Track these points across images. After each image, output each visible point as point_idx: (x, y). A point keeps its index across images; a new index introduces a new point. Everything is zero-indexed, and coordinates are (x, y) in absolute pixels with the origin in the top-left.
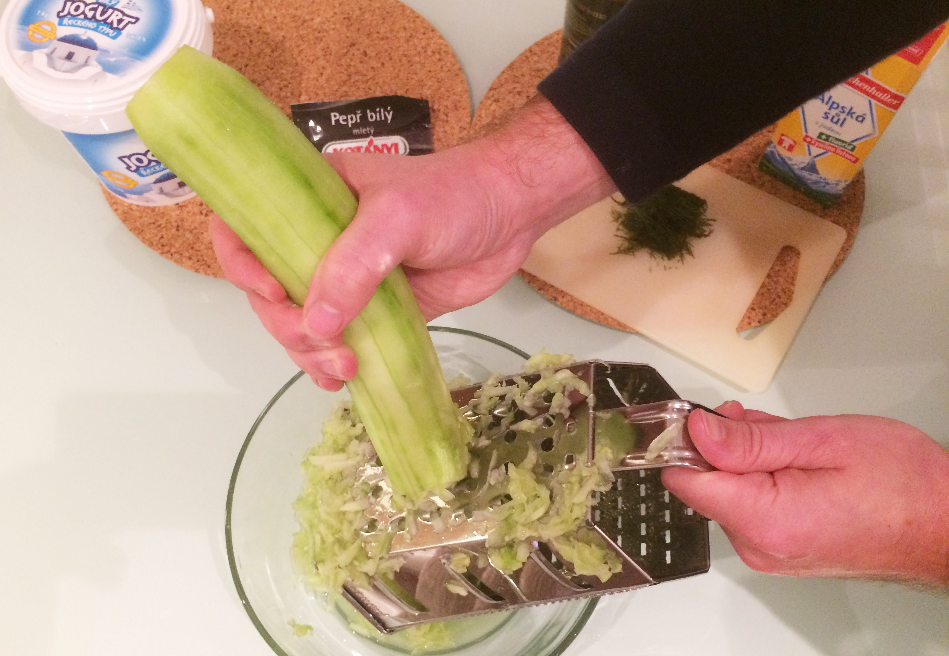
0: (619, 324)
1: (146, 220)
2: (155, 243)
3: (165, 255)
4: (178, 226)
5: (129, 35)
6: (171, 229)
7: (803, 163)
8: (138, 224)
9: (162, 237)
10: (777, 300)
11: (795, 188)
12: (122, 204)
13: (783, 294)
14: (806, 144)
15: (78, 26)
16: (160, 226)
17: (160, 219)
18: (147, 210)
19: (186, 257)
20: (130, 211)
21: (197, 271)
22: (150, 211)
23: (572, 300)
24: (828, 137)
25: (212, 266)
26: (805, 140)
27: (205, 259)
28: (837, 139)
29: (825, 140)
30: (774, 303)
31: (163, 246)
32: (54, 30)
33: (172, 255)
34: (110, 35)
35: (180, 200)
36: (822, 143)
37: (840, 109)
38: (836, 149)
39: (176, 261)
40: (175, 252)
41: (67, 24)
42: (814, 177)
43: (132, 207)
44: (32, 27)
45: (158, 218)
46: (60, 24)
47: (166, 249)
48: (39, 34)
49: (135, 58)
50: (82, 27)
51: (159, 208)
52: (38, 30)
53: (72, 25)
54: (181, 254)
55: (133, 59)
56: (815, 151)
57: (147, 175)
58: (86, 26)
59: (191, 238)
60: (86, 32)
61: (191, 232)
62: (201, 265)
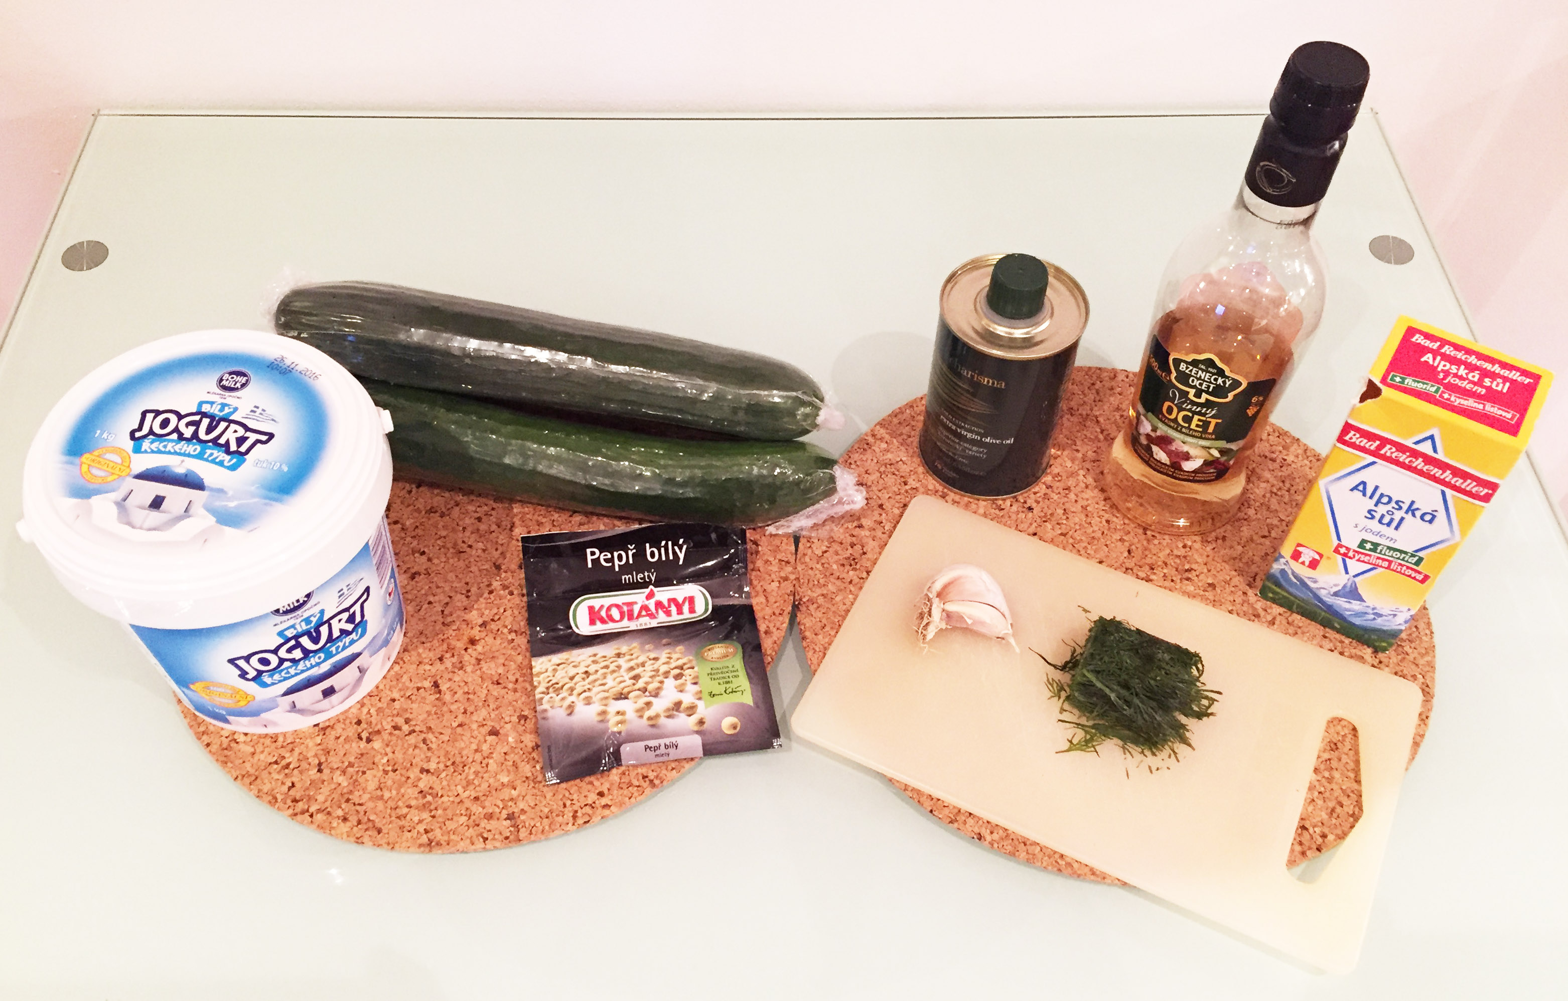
0: (1093, 872)
1: (264, 758)
2: (279, 797)
3: (299, 817)
4: (320, 764)
5: (257, 463)
6: (308, 770)
7: (1336, 585)
8: (248, 766)
9: (293, 785)
10: (1338, 810)
11: (1326, 624)
12: (218, 733)
13: (1346, 798)
14: (1339, 558)
15: (169, 453)
16: (287, 766)
17: (287, 755)
18: (262, 740)
19: (338, 817)
20: (233, 745)
21: (359, 841)
22: (268, 741)
23: (1007, 836)
24: (1376, 545)
25: (385, 831)
26: (1336, 551)
27: (371, 818)
28: (1389, 548)
29: (1370, 550)
30: (1335, 815)
31: (295, 801)
32: (126, 462)
33: (311, 816)
34: (226, 464)
35: (320, 718)
36: (1366, 555)
37: (1393, 504)
38: (1390, 562)
39: (320, 827)
40: (319, 811)
41: (149, 450)
42: (1356, 606)
43: (236, 737)
44: (86, 458)
45: (283, 752)
46: (137, 450)
47: (301, 806)
48: (100, 469)
49: (271, 499)
50: (175, 453)
51: (285, 735)
52: (99, 462)
53: (159, 452)
54: (329, 813)
55: (267, 501)
56: (1355, 566)
57: (273, 684)
58: (182, 451)
59: (345, 784)
60: (183, 461)
61: (344, 772)
62: (366, 830)
